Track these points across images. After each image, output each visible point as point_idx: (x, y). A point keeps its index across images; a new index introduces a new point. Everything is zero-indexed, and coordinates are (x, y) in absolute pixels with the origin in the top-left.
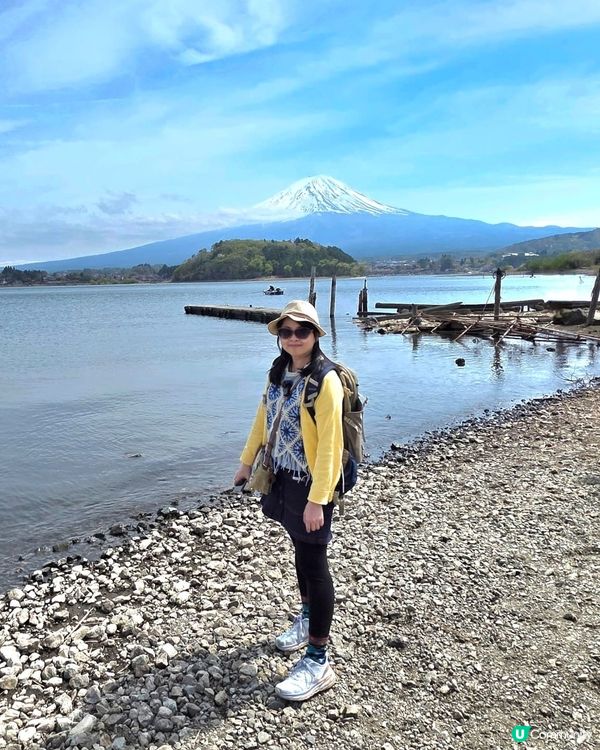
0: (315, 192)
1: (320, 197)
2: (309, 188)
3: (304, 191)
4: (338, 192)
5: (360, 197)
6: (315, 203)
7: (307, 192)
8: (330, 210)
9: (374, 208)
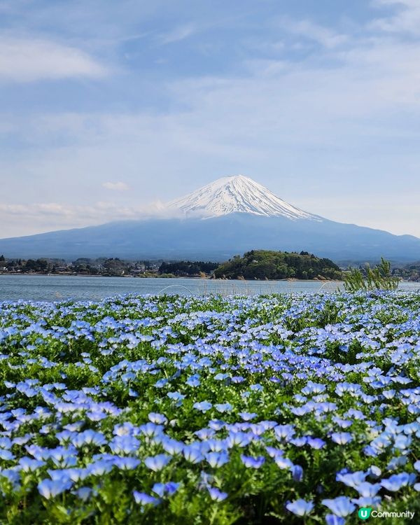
0: (234, 192)
1: (239, 198)
2: (228, 187)
3: (224, 190)
4: (257, 194)
5: (278, 201)
6: (235, 202)
7: (227, 192)
8: (249, 211)
9: (292, 213)
